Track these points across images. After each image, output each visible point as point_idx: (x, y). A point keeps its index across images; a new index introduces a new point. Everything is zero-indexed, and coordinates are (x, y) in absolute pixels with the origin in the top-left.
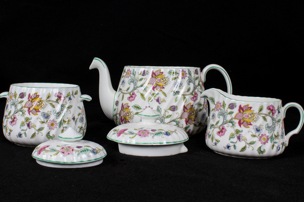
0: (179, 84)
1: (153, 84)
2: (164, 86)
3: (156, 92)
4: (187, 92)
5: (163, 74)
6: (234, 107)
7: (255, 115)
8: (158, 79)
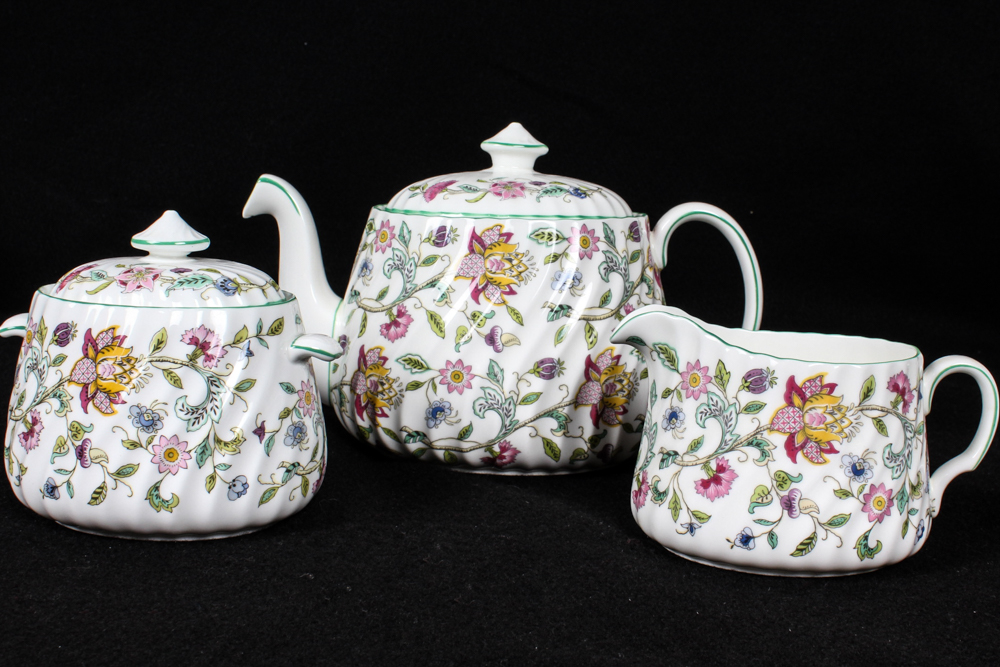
0: (568, 277)
1: (474, 278)
2: (514, 287)
3: (486, 306)
4: (600, 307)
5: (511, 242)
6: (767, 383)
7: (849, 414)
8: (492, 258)
